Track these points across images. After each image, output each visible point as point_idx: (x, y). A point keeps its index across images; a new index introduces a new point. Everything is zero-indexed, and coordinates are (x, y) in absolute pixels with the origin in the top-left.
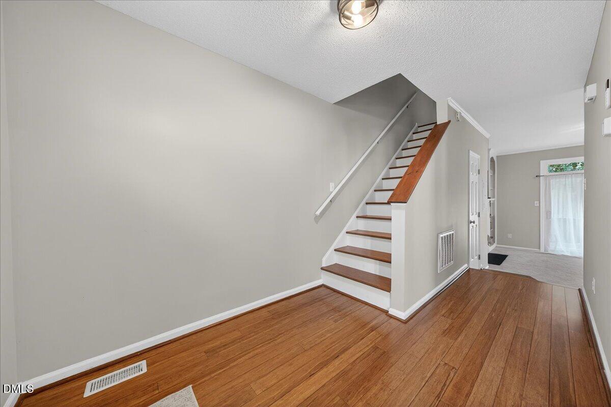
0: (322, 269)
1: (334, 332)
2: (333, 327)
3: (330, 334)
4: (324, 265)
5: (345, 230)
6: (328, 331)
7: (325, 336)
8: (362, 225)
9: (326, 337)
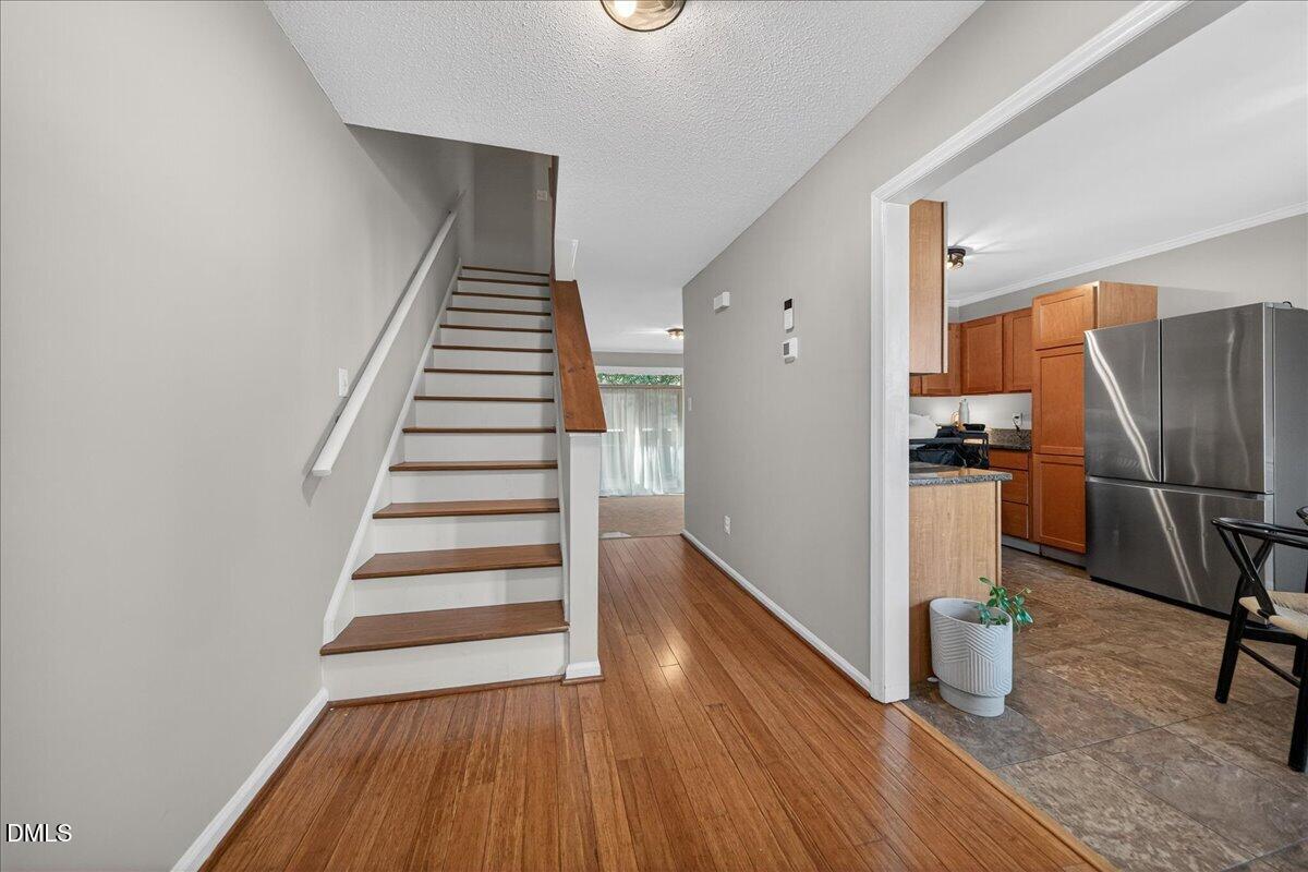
0: (326, 652)
1: (520, 810)
2: (499, 796)
3: (519, 821)
4: (329, 637)
5: (370, 508)
6: (503, 819)
7: (512, 839)
8: (408, 490)
9: (518, 842)
